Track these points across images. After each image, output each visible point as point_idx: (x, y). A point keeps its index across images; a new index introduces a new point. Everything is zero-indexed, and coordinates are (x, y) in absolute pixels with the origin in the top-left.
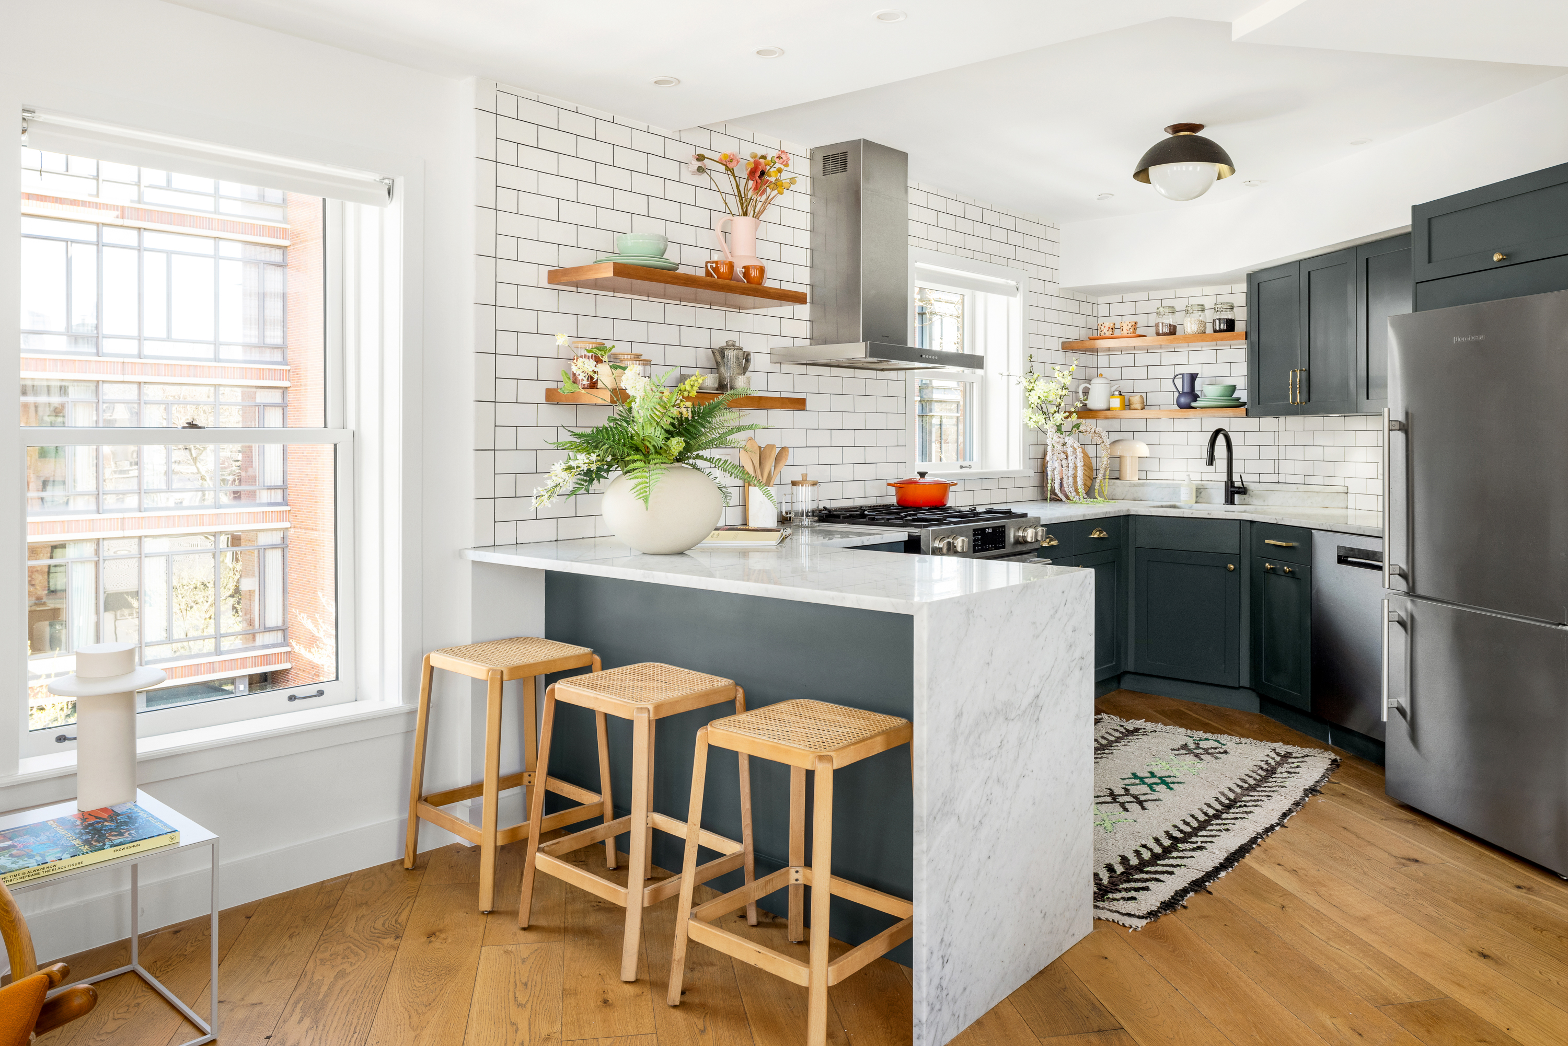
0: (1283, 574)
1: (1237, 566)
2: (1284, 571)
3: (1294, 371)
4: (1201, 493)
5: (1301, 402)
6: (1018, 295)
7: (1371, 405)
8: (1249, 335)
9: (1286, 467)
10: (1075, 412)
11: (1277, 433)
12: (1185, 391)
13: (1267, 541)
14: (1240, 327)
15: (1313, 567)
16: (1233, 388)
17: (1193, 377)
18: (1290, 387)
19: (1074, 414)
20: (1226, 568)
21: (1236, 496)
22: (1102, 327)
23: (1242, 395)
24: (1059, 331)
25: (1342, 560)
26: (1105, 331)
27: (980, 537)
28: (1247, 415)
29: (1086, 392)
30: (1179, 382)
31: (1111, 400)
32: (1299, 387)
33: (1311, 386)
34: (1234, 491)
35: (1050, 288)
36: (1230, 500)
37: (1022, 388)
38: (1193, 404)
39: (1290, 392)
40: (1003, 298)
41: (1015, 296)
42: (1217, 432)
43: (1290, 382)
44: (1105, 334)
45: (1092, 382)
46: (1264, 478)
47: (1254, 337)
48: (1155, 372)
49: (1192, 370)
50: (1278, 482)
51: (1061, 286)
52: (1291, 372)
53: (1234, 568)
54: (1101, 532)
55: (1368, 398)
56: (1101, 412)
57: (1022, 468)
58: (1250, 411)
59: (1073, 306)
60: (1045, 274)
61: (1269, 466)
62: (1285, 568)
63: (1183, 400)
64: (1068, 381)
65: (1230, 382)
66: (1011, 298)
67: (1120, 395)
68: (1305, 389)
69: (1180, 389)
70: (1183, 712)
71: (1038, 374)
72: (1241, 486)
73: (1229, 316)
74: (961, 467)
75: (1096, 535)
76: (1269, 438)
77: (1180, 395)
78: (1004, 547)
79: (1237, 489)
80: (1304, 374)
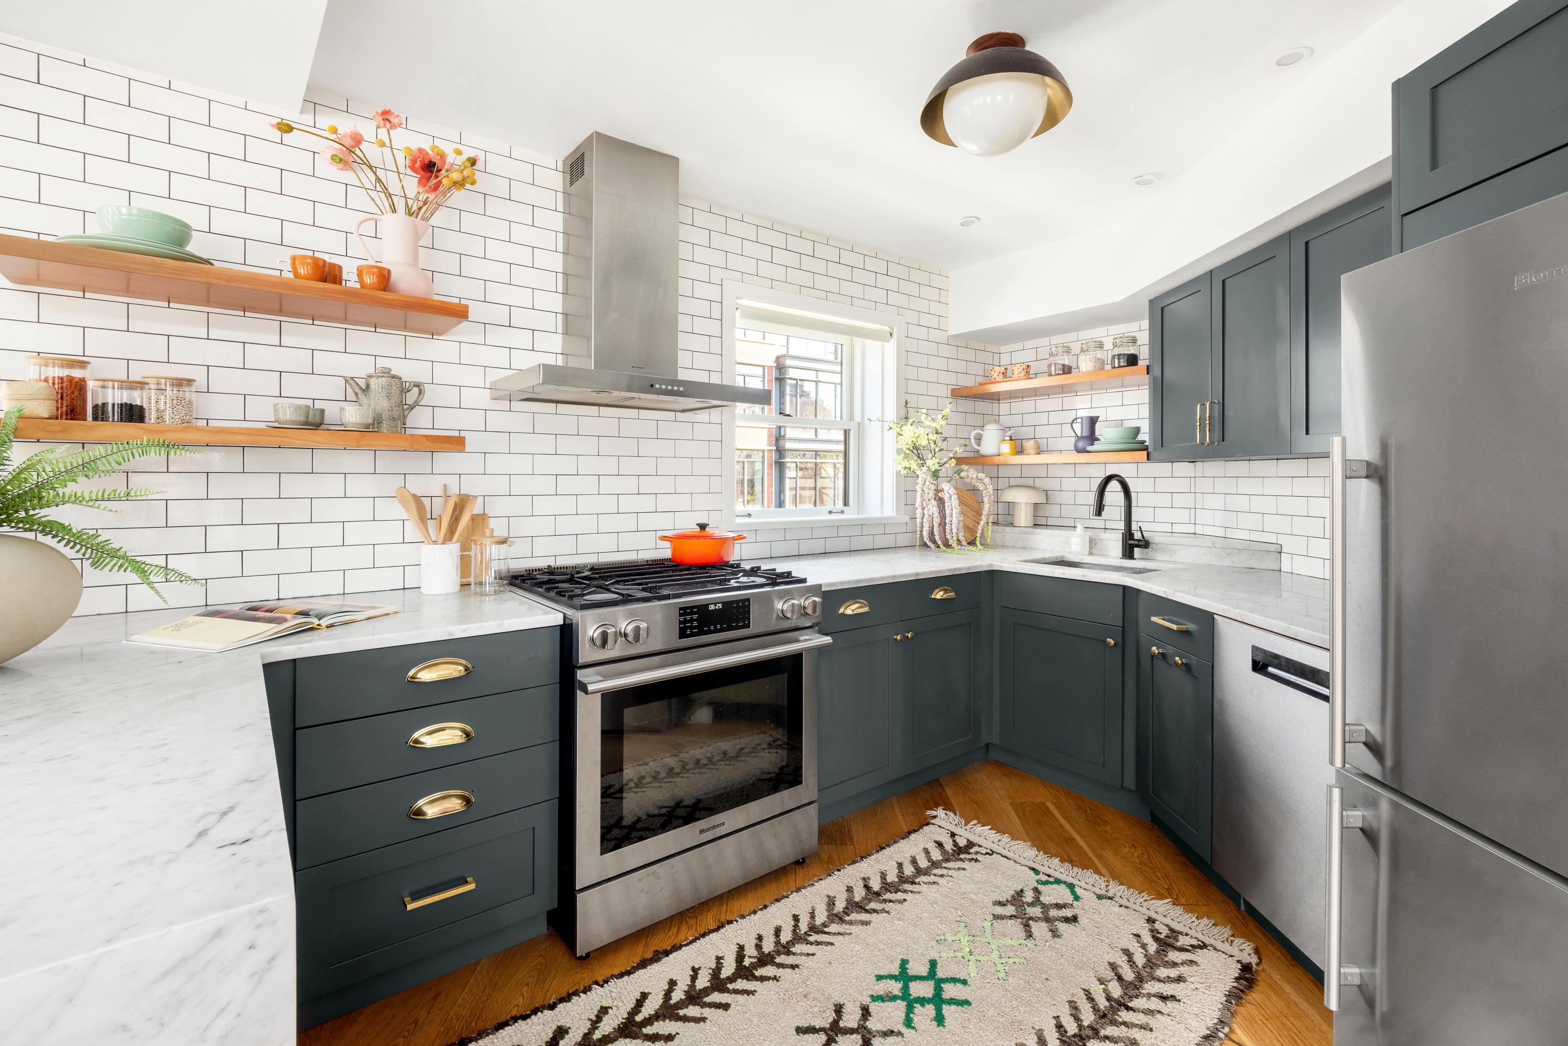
0: (1173, 664)
1: (1120, 640)
2: (1176, 663)
3: (1203, 405)
4: (1096, 544)
5: (1212, 442)
6: (892, 341)
7: (1314, 443)
8: (1151, 370)
9: (1203, 517)
10: (953, 458)
11: (1193, 479)
12: (1084, 435)
13: (1153, 619)
14: (1143, 363)
15: (1215, 665)
16: (1137, 430)
17: (1093, 421)
18: (1198, 424)
19: (953, 460)
20: (1104, 641)
21: (1136, 549)
22: (992, 372)
23: (1144, 436)
24: (951, 379)
25: (1259, 666)
26: (995, 376)
27: (695, 617)
28: (1148, 459)
29: (979, 439)
30: (1077, 427)
31: (1001, 445)
32: (1209, 424)
33: (1226, 420)
34: (1132, 544)
35: (935, 335)
36: (1128, 553)
37: (895, 434)
38: (1089, 448)
39: (1198, 430)
40: (878, 344)
41: (888, 341)
42: (1109, 479)
43: (1198, 417)
44: (995, 379)
45: (985, 428)
46: (1176, 528)
47: (1157, 371)
48: (1055, 418)
49: (1093, 413)
50: (1195, 534)
51: (950, 333)
52: (1199, 406)
53: (1115, 644)
54: (946, 591)
55: (1307, 433)
56: (990, 458)
57: (895, 514)
58: (1152, 455)
59: (969, 355)
60: (932, 321)
61: (1183, 516)
62: (1177, 658)
63: (1081, 444)
64: (940, 424)
65: (1135, 424)
66: (886, 344)
67: (1011, 440)
68: (1217, 426)
69: (1079, 435)
70: (1047, 809)
71: (914, 419)
72: (1141, 539)
73: (1132, 350)
74: (830, 512)
75: (939, 595)
76: (1183, 485)
77: (1079, 439)
78: (748, 626)
79: (1137, 542)
80: (1217, 408)
